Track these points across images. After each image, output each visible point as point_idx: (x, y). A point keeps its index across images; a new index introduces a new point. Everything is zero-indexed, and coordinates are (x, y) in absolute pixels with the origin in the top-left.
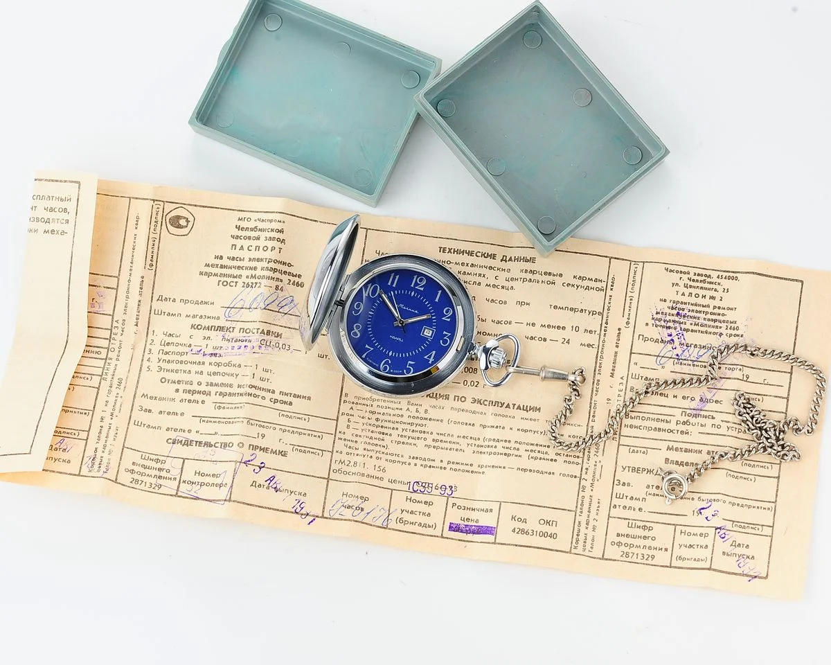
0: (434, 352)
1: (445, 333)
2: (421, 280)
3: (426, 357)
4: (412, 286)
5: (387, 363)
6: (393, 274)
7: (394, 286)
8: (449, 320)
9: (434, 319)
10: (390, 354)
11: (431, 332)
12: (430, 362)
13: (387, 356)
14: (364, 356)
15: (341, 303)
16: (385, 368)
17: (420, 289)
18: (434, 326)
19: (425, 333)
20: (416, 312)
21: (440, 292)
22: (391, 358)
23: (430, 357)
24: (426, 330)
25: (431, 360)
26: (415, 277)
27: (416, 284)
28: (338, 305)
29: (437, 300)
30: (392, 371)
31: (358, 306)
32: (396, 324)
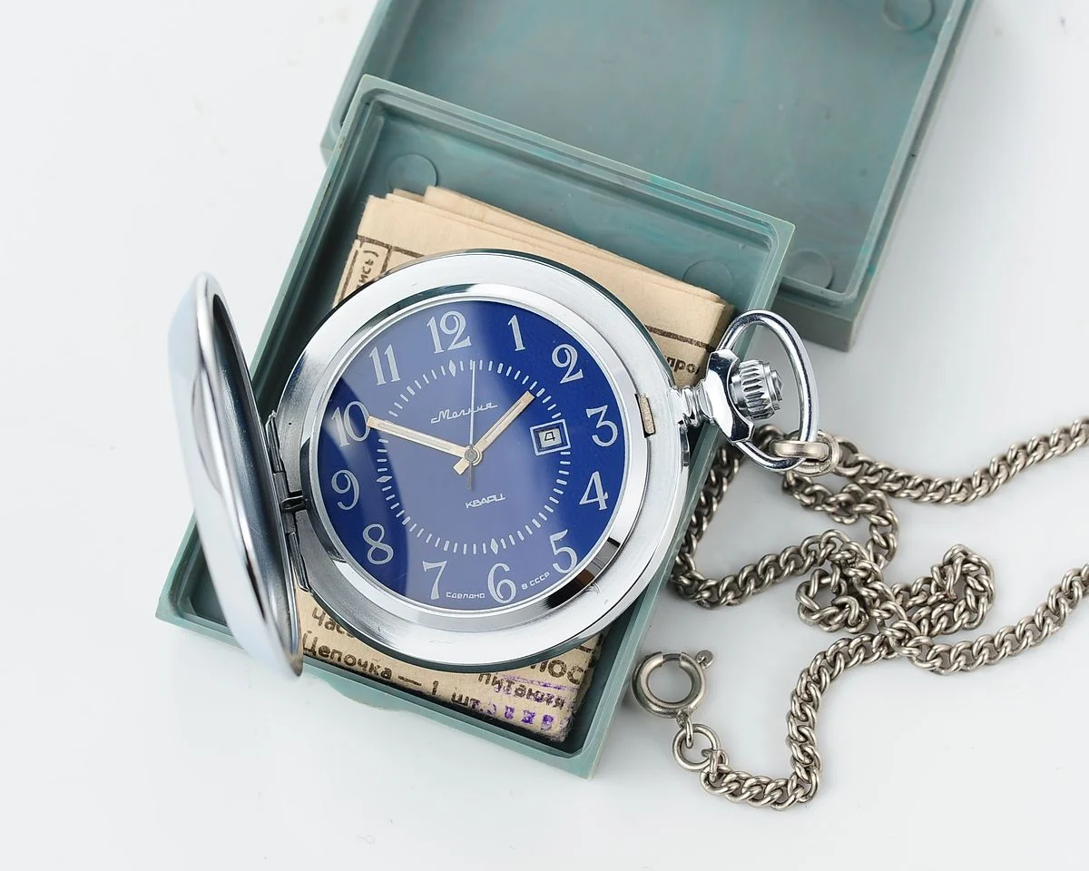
0: (596, 476)
1: (590, 412)
2: (451, 323)
3: (584, 501)
4: (438, 349)
5: (500, 575)
6: (374, 354)
7: (396, 378)
8: (580, 375)
9: (544, 396)
10: (494, 547)
11: (556, 432)
12: (603, 506)
13: (491, 558)
14: (435, 595)
15: (300, 501)
16: (506, 591)
17: (460, 345)
18: (554, 412)
19: (545, 444)
20: (489, 406)
21: (514, 321)
22: (502, 556)
23: (593, 494)
24: (542, 435)
25: (602, 498)
26: (432, 323)
27: (446, 340)
28: (293, 513)
29: (520, 346)
30: (525, 586)
31: (342, 482)
32: (460, 468)
